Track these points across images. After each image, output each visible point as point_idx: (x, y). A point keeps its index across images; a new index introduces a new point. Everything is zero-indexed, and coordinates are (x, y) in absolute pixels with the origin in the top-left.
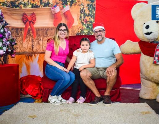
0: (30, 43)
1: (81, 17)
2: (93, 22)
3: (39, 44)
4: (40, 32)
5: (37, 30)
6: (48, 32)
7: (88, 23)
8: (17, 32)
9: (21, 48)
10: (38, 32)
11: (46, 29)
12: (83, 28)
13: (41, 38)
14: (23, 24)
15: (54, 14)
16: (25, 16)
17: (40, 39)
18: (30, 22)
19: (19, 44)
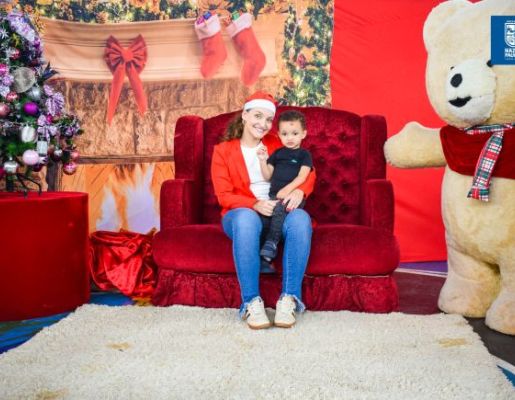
0: (129, 128)
1: (286, 50)
2: (325, 65)
3: (155, 131)
4: (159, 96)
5: (151, 88)
6: (184, 95)
7: (309, 67)
8: (87, 96)
9: (100, 143)
10: (151, 95)
11: (176, 86)
12: (292, 83)
13: (163, 114)
14: (107, 69)
15: (203, 40)
16: (113, 45)
17: (160, 117)
18: (128, 65)
19: (95, 130)
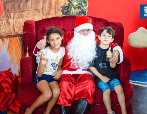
3: (8, 23)
4: (9, 6)
6: (21, 5)
17: (10, 16)
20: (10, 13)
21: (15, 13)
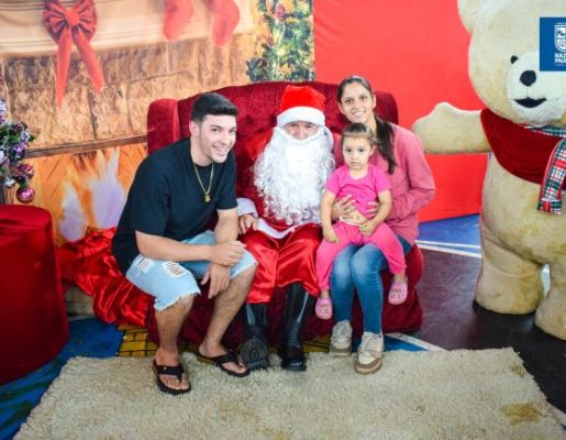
0: (84, 108)
2: (307, 16)
3: (115, 109)
4: (116, 67)
5: (105, 58)
6: (146, 63)
7: (289, 20)
8: (29, 74)
9: (51, 131)
10: (108, 66)
11: (136, 53)
12: (271, 40)
13: (123, 88)
14: (50, 38)
16: (54, 6)
17: (120, 93)
18: (75, 29)
19: (42, 115)
20: (118, 85)
21: (131, 83)
